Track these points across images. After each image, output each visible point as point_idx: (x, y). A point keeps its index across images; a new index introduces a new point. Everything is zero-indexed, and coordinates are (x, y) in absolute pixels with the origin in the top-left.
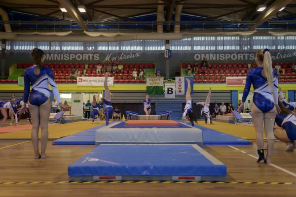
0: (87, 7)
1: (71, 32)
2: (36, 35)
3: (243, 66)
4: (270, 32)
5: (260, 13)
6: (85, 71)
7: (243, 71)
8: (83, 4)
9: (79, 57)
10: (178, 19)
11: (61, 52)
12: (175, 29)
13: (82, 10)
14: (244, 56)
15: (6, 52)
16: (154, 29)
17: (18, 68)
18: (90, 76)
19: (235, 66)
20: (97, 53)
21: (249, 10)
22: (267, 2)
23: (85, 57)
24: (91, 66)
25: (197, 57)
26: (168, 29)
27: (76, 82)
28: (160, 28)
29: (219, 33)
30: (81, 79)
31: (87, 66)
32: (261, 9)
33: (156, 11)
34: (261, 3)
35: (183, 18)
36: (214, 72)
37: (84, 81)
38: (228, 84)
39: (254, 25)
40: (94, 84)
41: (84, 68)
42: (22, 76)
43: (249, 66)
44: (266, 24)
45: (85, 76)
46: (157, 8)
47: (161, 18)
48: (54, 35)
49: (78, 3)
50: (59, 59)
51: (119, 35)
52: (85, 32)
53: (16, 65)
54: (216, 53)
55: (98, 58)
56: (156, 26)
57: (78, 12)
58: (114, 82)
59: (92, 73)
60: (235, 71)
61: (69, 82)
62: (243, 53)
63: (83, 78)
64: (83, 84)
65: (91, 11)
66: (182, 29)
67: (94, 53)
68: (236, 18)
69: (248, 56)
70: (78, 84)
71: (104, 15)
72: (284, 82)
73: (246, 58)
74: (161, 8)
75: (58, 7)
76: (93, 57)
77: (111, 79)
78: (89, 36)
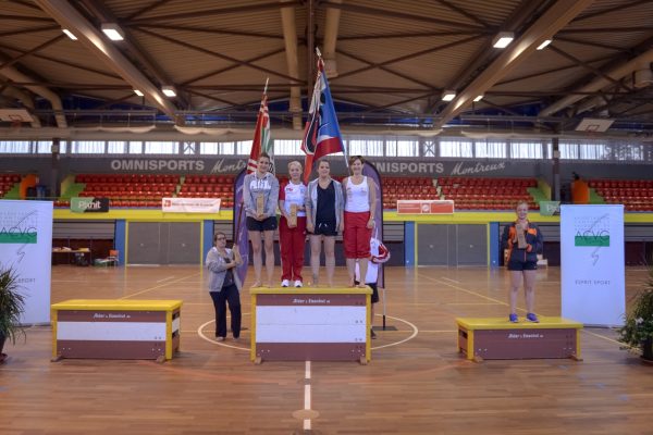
0: (178, 87)
1: (153, 127)
2: (100, 131)
3: (425, 182)
4: (463, 132)
5: (447, 103)
6: (179, 188)
7: (425, 191)
8: (169, 83)
9: (172, 165)
11: (143, 158)
13: (170, 93)
14: (428, 168)
15: (58, 157)
16: (288, 123)
17: (76, 182)
18: (185, 196)
19: (413, 182)
20: (199, 159)
21: (432, 98)
22: (457, 87)
23: (182, 165)
24: (190, 180)
27: (161, 205)
28: (297, 121)
30: (169, 202)
31: (182, 180)
32: (448, 97)
33: (289, 96)
34: (449, 89)
37: (174, 204)
38: (401, 211)
39: (439, 120)
40: (189, 209)
41: (179, 182)
42: (81, 195)
43: (435, 182)
44: (457, 120)
45: (178, 196)
46: (289, 91)
47: (295, 107)
48: (128, 132)
49: (162, 82)
50: (141, 168)
51: (229, 133)
52: (176, 127)
53: (73, 178)
54: (386, 162)
55: (203, 167)
56: (291, 119)
57: (163, 96)
58: (222, 206)
59: (189, 191)
60: (413, 190)
61: (152, 205)
62: (426, 162)
63: (174, 199)
64: (172, 209)
65: (187, 94)
67: (196, 160)
68: (416, 107)
69: (434, 168)
70: (165, 209)
71: (210, 100)
72: (485, 209)
73: (431, 170)
74: (295, 91)
75: (130, 88)
76: (194, 165)
77: (217, 202)
78: (182, 133)
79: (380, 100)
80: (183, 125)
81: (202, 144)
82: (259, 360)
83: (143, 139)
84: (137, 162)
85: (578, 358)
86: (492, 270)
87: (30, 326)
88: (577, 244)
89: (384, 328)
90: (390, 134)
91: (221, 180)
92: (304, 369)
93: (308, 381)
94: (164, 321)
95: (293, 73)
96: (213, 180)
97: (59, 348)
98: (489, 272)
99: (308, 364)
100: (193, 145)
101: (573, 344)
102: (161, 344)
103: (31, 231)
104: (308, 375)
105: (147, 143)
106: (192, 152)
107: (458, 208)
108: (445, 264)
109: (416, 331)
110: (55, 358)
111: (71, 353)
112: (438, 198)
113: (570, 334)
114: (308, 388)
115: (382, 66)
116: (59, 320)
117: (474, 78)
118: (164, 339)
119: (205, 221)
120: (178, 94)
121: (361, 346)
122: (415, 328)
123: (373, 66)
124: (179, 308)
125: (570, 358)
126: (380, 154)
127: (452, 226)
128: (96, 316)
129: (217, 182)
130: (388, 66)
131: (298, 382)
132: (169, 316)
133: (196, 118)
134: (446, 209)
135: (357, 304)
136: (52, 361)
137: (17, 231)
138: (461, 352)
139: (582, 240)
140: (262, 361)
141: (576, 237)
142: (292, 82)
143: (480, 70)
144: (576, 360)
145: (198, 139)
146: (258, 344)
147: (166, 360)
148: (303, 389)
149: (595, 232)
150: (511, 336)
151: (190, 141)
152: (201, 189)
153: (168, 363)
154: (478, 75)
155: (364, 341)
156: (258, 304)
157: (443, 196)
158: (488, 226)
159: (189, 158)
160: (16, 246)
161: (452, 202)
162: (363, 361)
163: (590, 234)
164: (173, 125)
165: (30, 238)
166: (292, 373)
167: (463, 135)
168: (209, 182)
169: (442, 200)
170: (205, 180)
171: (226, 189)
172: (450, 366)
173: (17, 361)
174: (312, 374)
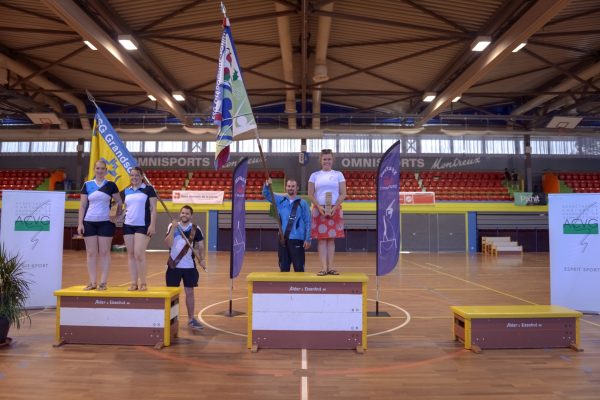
0: (187, 93)
1: (165, 128)
3: (408, 176)
4: (442, 130)
5: (428, 104)
6: (187, 182)
7: (408, 184)
8: (179, 88)
9: (182, 162)
10: (317, 110)
11: (157, 155)
12: (314, 124)
13: (179, 98)
14: (410, 163)
16: (284, 124)
18: (193, 189)
20: (206, 156)
21: (414, 100)
22: (435, 90)
23: (191, 162)
24: (197, 175)
25: (346, 163)
26: (304, 124)
27: (171, 197)
28: (292, 122)
29: (373, 130)
30: (179, 194)
31: (191, 175)
32: (429, 99)
33: (285, 100)
34: (430, 90)
35: (324, 109)
36: (368, 185)
37: (183, 196)
39: (420, 120)
40: (196, 201)
41: (187, 177)
43: (417, 176)
44: (437, 119)
45: (187, 189)
46: (285, 95)
47: (290, 109)
48: (143, 133)
49: (172, 87)
50: (155, 164)
52: (185, 128)
54: (372, 158)
55: (208, 164)
56: (287, 119)
57: (173, 100)
58: (225, 198)
59: (196, 184)
61: (164, 198)
62: (408, 158)
63: (183, 192)
64: (181, 200)
65: (195, 98)
66: (323, 123)
67: (203, 157)
68: (399, 108)
69: (416, 163)
70: (175, 201)
72: (463, 200)
73: (413, 165)
74: (290, 94)
75: (145, 93)
76: (201, 162)
77: (220, 194)
78: (189, 133)
79: (366, 102)
80: (191, 126)
81: (208, 143)
82: (255, 348)
83: (157, 139)
84: (151, 159)
85: (579, 348)
86: (470, 255)
87: (42, 309)
88: (565, 232)
89: (377, 313)
90: (376, 133)
91: (224, 175)
92: (300, 359)
93: (304, 373)
94: (163, 308)
95: (288, 78)
96: (217, 175)
97: (62, 334)
98: (467, 258)
99: (304, 352)
100: (200, 144)
101: (573, 333)
102: (160, 331)
103: (45, 220)
104: (304, 365)
105: (160, 143)
106: (199, 151)
107: (439, 199)
108: (427, 250)
109: (409, 318)
110: (57, 343)
111: (72, 338)
112: (420, 190)
113: (568, 323)
114: (304, 380)
115: (367, 71)
116: (62, 306)
117: (453, 80)
118: (162, 326)
119: (210, 211)
120: (186, 99)
121: (357, 335)
122: (407, 313)
123: (359, 70)
124: (178, 295)
125: (569, 347)
126: (367, 151)
127: (433, 216)
128: (97, 302)
129: (221, 176)
130: (373, 71)
131: (295, 373)
132: (168, 304)
133: (202, 120)
134: (428, 200)
135: (353, 293)
136: (54, 346)
137: (31, 219)
138: (457, 340)
139: (570, 228)
140: (259, 349)
141: (565, 225)
142: (288, 86)
143: (459, 73)
144: (576, 350)
145: (205, 139)
146: (254, 332)
147: (164, 347)
148: (300, 382)
149: (584, 220)
150: (509, 325)
151: (198, 141)
152: (207, 183)
153: (167, 349)
154: (456, 77)
155: (360, 329)
156: (255, 291)
157: (425, 188)
158: (467, 216)
159: (197, 155)
160: (31, 234)
161: (433, 193)
162: (359, 349)
163: (579, 222)
164: (182, 126)
165: (43, 226)
166: (288, 363)
167: (443, 133)
168: (214, 177)
169: (424, 192)
170: (211, 175)
171: (228, 183)
172: (448, 357)
173: (22, 346)
174: (308, 365)
